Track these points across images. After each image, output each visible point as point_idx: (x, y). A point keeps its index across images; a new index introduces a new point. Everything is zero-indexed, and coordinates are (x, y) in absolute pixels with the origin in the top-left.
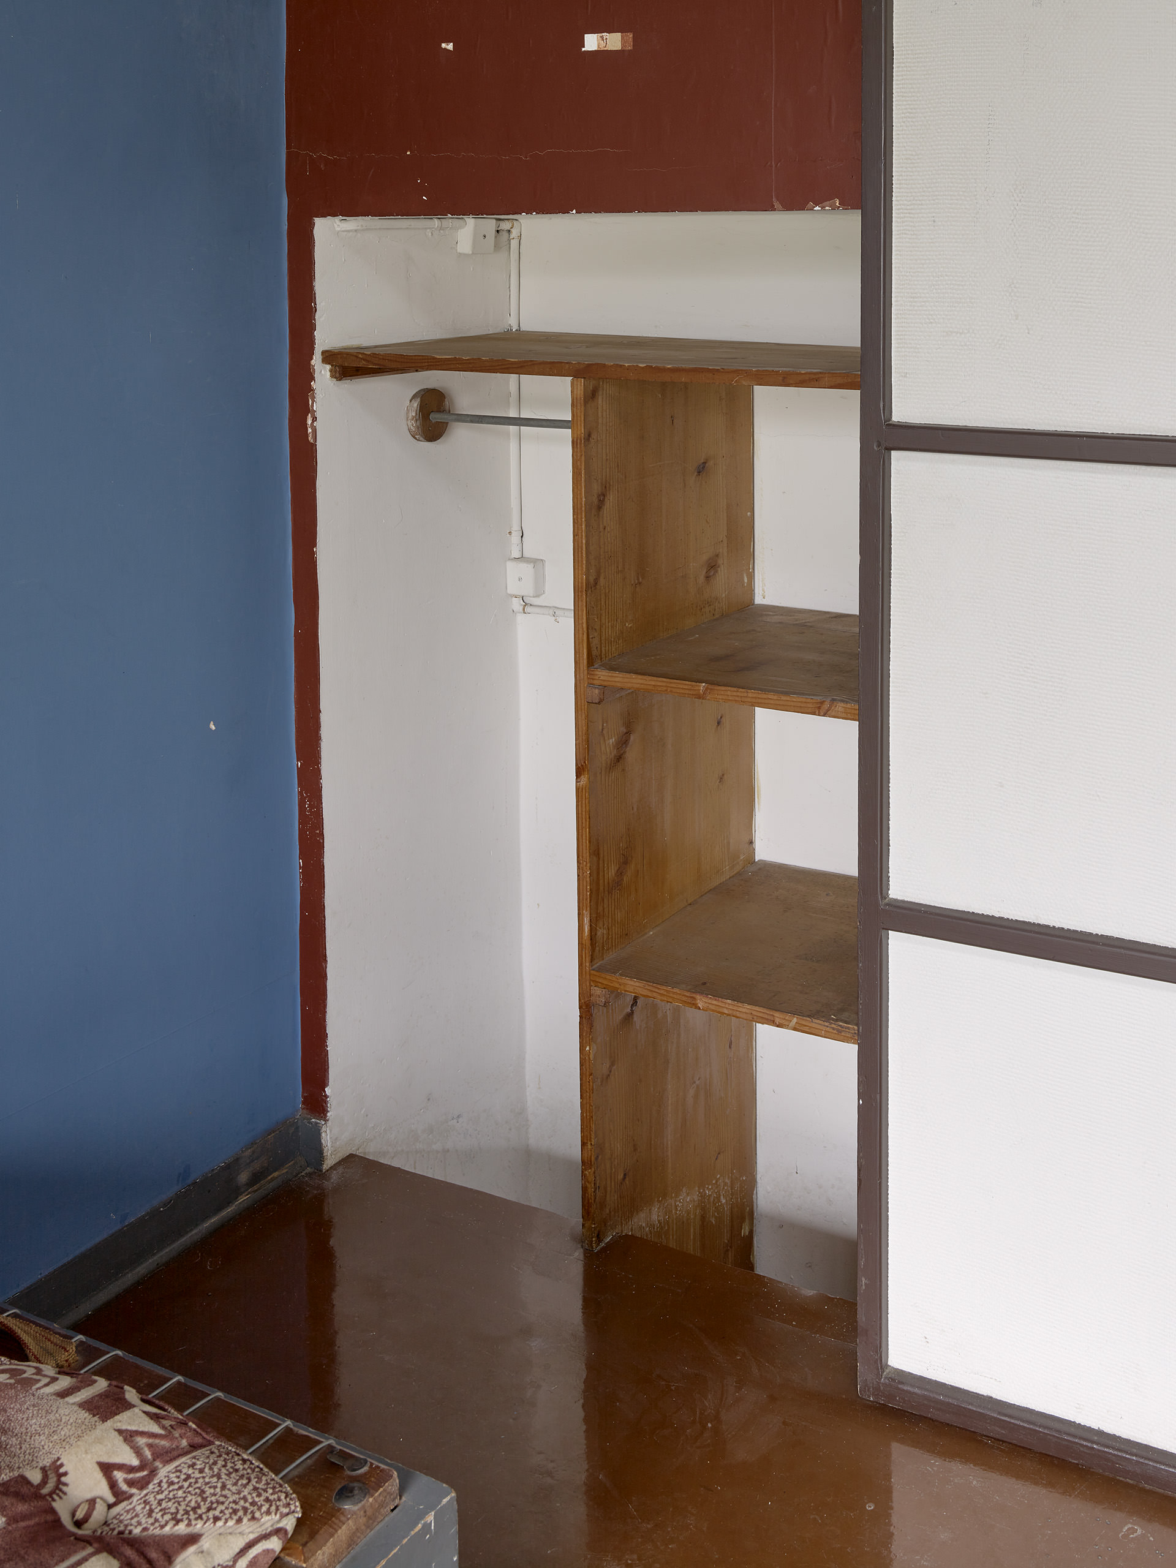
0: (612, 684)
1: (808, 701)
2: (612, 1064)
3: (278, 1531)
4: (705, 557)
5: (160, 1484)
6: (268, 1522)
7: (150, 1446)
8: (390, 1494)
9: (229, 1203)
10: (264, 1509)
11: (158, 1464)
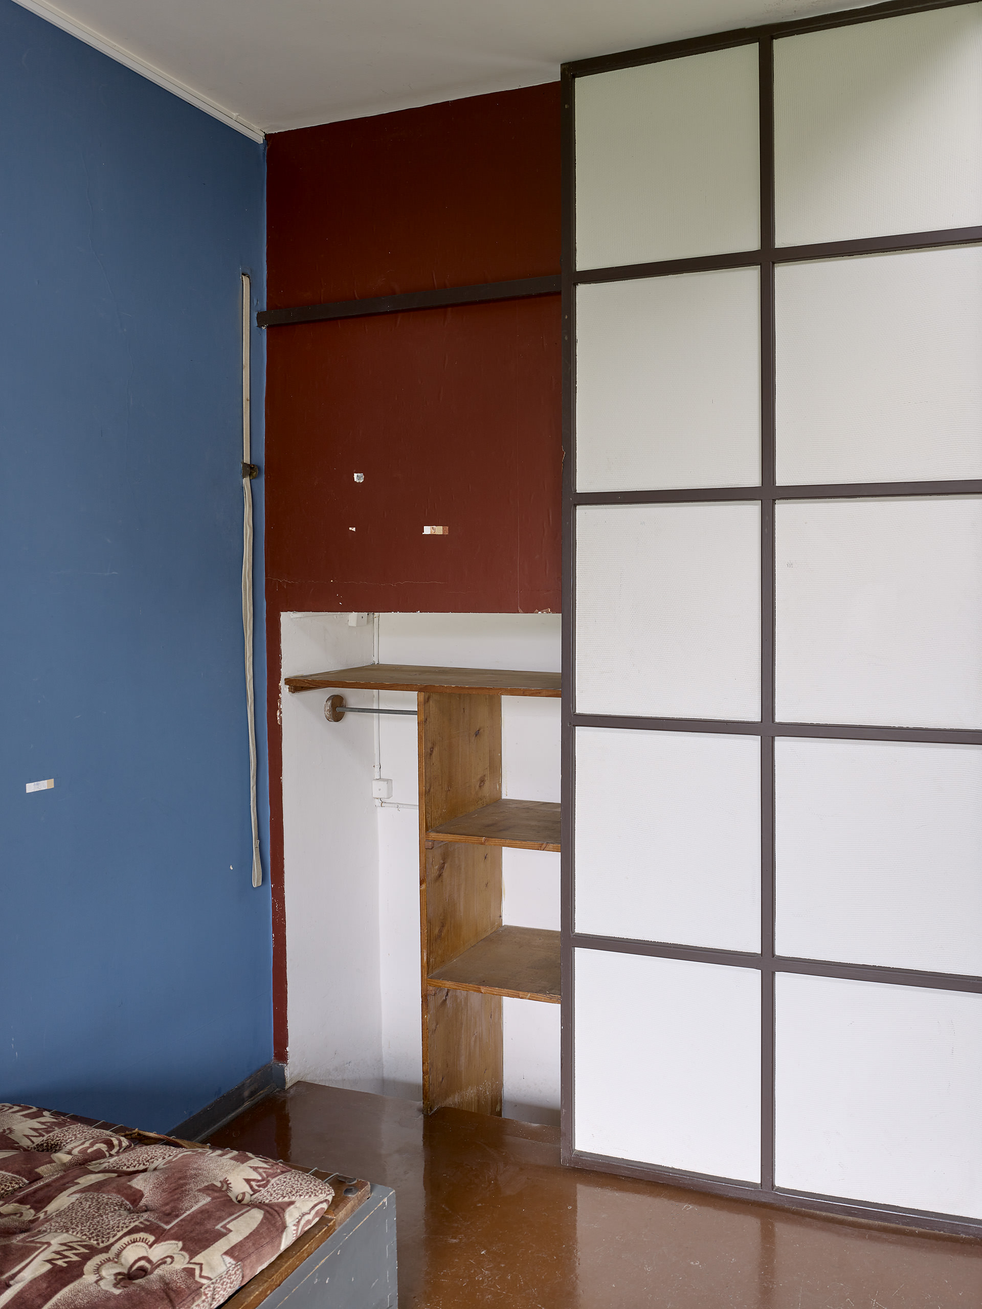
0: (437, 839)
1: (536, 843)
2: (437, 1025)
3: (326, 1201)
4: (479, 777)
5: (273, 1185)
6: (322, 1197)
7: (265, 1172)
8: (367, 1191)
9: (240, 1106)
10: (320, 1192)
11: (269, 1178)
